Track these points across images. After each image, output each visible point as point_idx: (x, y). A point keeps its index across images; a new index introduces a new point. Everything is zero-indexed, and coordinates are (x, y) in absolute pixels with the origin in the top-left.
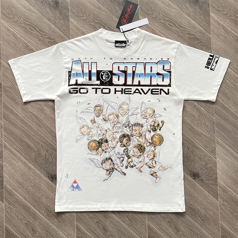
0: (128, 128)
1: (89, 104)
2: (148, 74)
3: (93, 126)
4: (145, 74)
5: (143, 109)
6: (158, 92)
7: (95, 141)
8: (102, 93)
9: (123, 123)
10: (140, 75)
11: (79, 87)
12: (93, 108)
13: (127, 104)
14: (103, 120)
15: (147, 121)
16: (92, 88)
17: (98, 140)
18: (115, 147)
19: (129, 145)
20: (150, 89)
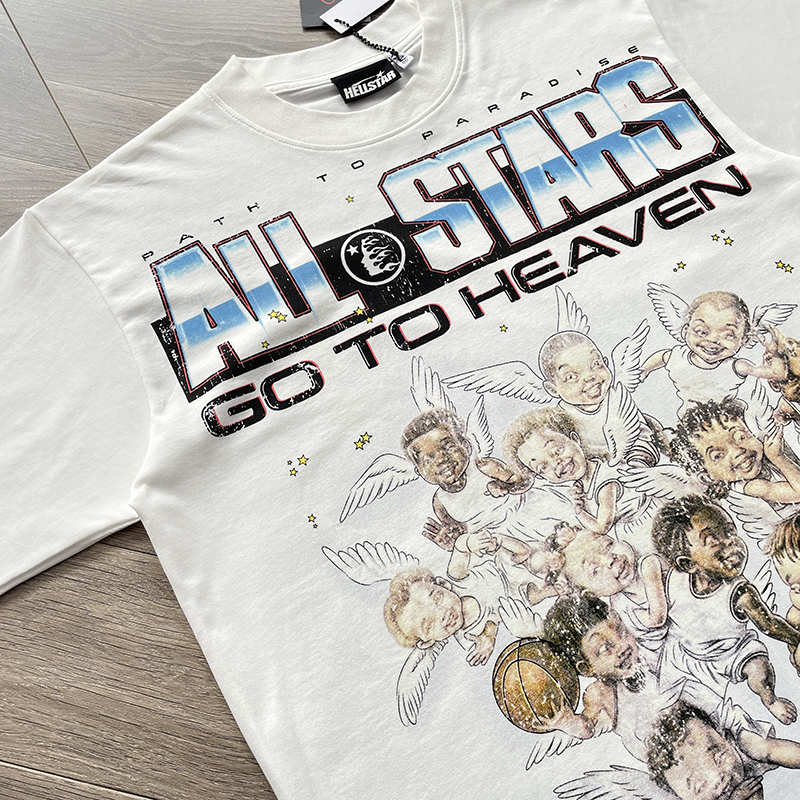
0: (664, 459)
1: (363, 441)
2: (585, 151)
3: (459, 558)
4: (573, 159)
5: (676, 323)
6: (691, 202)
7: (524, 644)
8: (405, 349)
9: (622, 446)
10: (549, 173)
11: (257, 377)
12: (401, 453)
13: (576, 337)
14: (497, 491)
15: (740, 367)
16: (338, 349)
17: (536, 630)
18: (669, 621)
19: (740, 555)
20: (640, 213)
